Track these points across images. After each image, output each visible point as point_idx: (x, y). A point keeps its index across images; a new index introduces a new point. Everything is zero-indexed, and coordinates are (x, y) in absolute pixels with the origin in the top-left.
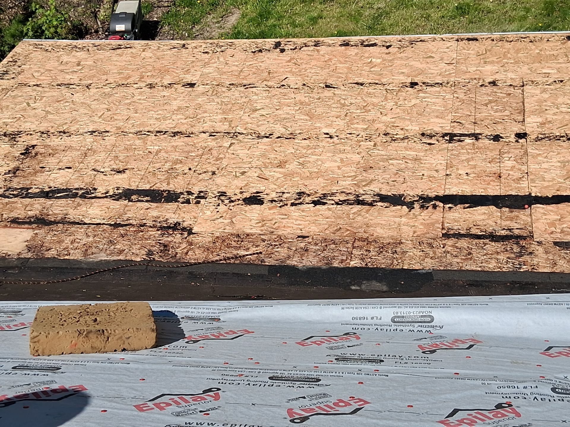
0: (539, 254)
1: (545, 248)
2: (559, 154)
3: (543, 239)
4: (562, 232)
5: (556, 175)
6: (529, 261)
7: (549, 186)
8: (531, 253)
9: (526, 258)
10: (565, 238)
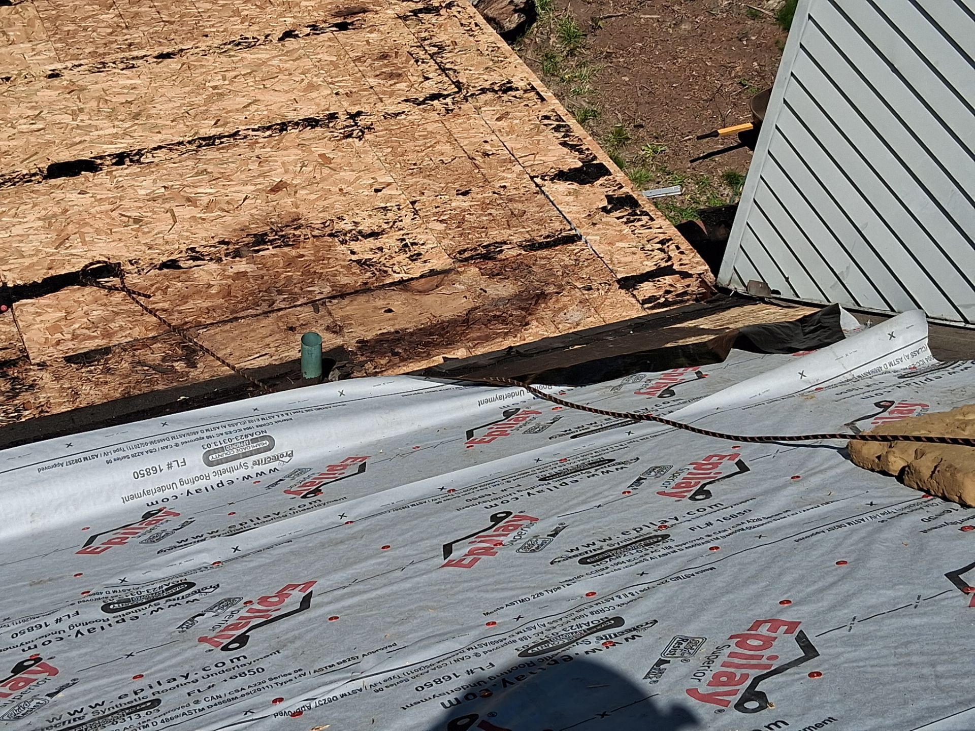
0: (46, 383)
1: (53, 372)
2: (35, 205)
3: (45, 358)
4: (74, 337)
5: (41, 242)
6: (32, 401)
7: (33, 265)
8: (32, 386)
9: (26, 397)
10: (82, 346)
